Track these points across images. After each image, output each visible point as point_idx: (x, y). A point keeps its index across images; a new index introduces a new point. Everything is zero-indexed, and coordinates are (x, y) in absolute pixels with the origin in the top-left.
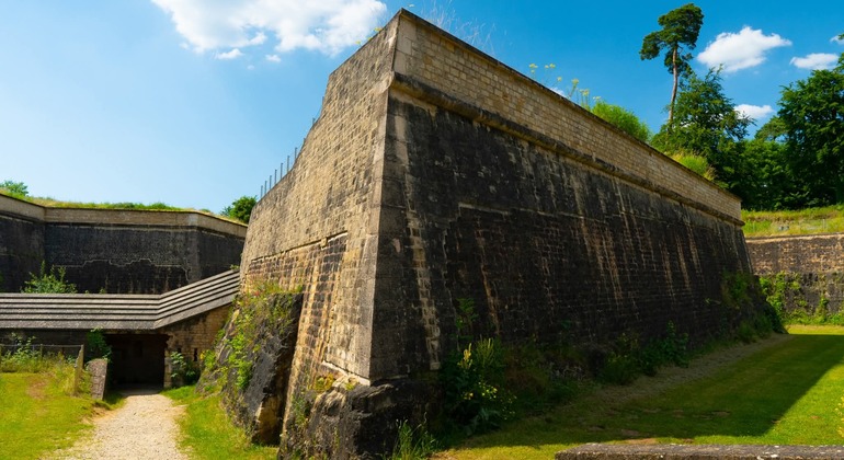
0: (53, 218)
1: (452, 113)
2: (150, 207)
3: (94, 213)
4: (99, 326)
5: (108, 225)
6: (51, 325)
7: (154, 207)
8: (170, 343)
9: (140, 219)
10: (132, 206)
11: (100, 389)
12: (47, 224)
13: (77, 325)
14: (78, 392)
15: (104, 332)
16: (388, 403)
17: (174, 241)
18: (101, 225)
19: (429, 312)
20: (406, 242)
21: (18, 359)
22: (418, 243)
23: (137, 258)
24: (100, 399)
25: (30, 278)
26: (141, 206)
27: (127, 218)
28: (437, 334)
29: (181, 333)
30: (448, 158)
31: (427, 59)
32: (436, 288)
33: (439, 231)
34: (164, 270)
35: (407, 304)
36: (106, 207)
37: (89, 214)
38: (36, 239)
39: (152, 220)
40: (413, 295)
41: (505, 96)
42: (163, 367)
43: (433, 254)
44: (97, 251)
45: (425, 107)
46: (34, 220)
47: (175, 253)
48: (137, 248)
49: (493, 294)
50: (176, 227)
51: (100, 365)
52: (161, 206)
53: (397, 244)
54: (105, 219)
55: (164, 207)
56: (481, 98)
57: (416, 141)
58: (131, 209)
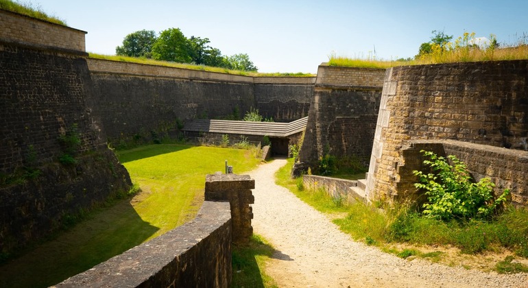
0: (257, 81)
1: (338, 90)
2: (296, 75)
3: (273, 79)
4: (267, 134)
5: (278, 84)
6: (252, 133)
7: (298, 74)
8: (290, 142)
9: (292, 81)
10: (288, 74)
11: (264, 157)
12: (255, 84)
13: (260, 134)
14: (258, 157)
15: (268, 136)
16: (302, 166)
17: (306, 91)
18: (276, 84)
19: (319, 146)
20: (315, 129)
21: (243, 144)
22: (318, 129)
23: (291, 98)
24: (263, 160)
25: (247, 113)
26: (292, 74)
27: (286, 81)
28: (322, 152)
29: (294, 138)
30: (334, 104)
31: (328, 76)
32: (323, 140)
33: (327, 126)
34: (302, 104)
35: (312, 145)
36: (277, 75)
37: (270, 79)
38: (251, 90)
39: (297, 81)
40: (315, 142)
41: (364, 78)
42: (288, 150)
43: (324, 132)
44: (275, 96)
45: (327, 91)
46: (250, 83)
47: (307, 97)
48: (291, 94)
49: (345, 142)
50: (307, 84)
51: (267, 148)
52: (301, 74)
53: (311, 130)
54: (277, 81)
55: (302, 74)
56: (352, 82)
57: (322, 102)
58: (288, 76)
